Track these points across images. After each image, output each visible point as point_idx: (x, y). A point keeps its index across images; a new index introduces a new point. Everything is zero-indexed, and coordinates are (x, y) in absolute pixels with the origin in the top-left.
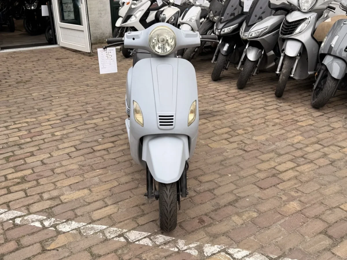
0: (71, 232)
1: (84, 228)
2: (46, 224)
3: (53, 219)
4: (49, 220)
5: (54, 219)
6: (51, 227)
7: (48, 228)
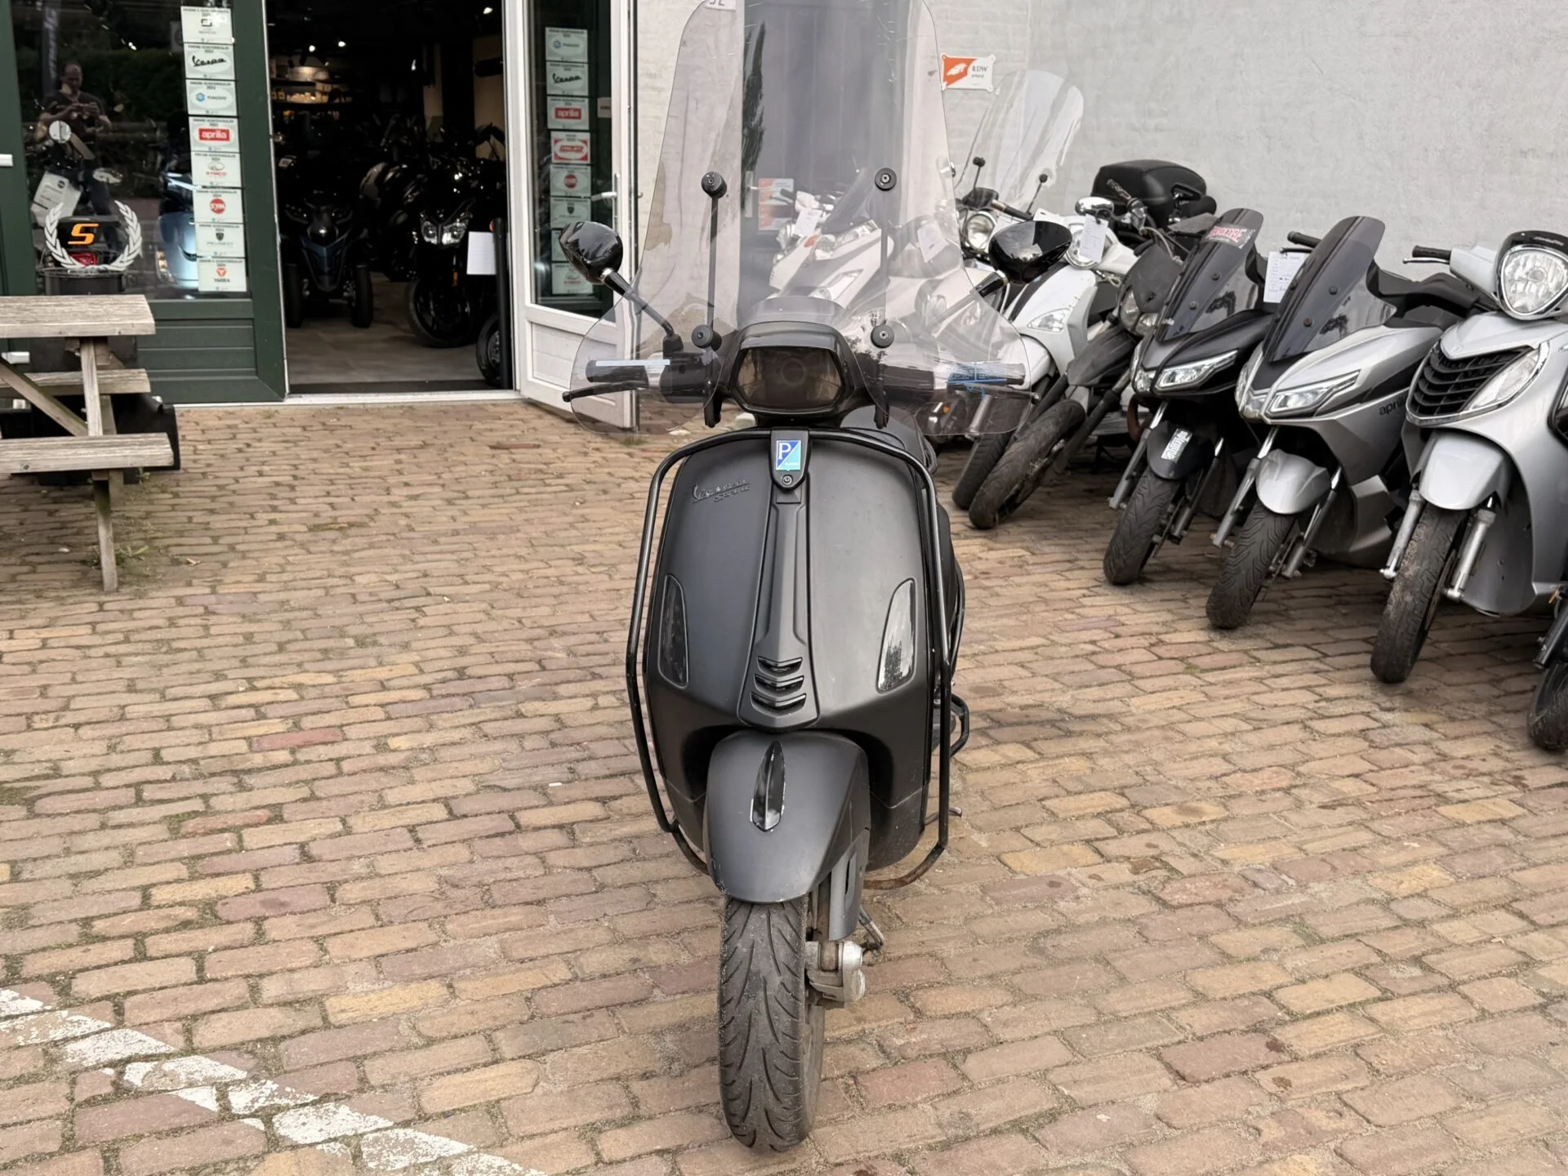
0: (325, 1146)
1: (376, 1140)
2: (239, 1100)
3: (271, 1085)
4: (254, 1086)
5: (275, 1087)
6: (253, 1116)
7: (239, 1117)
